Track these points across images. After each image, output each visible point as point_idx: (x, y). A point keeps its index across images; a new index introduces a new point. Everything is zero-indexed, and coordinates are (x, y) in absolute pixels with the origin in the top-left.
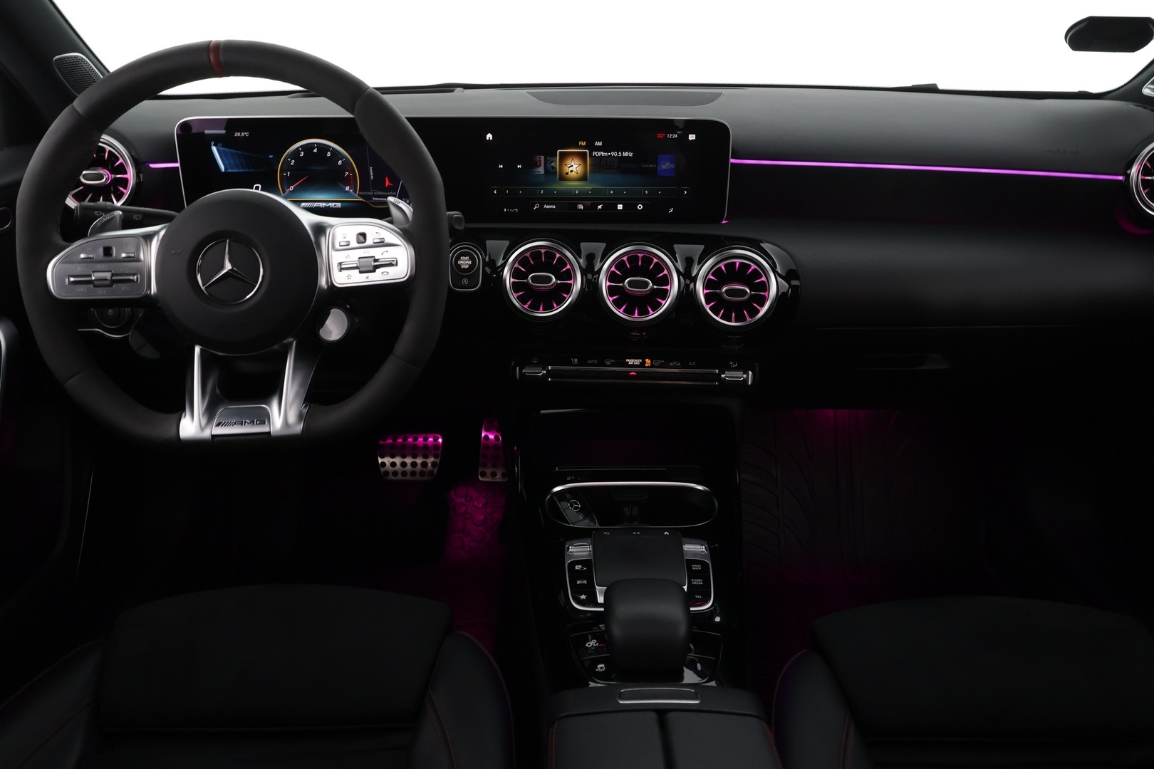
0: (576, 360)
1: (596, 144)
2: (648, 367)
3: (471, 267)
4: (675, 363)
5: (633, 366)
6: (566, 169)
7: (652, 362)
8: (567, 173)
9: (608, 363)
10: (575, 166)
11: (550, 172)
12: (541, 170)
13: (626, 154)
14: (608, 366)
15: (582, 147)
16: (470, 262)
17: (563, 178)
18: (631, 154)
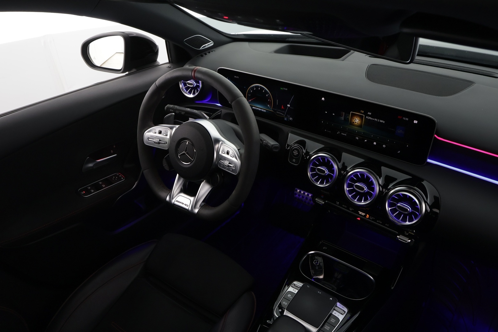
0: (338, 203)
1: (368, 113)
2: (367, 218)
3: (298, 155)
4: (379, 221)
5: (361, 215)
6: (353, 121)
7: (369, 217)
8: (354, 123)
9: (351, 210)
10: (357, 120)
11: (346, 120)
12: (343, 118)
13: (381, 121)
14: (350, 211)
15: (361, 113)
16: (297, 153)
17: (352, 124)
18: (384, 122)
